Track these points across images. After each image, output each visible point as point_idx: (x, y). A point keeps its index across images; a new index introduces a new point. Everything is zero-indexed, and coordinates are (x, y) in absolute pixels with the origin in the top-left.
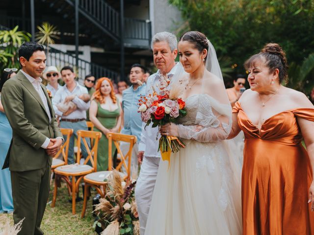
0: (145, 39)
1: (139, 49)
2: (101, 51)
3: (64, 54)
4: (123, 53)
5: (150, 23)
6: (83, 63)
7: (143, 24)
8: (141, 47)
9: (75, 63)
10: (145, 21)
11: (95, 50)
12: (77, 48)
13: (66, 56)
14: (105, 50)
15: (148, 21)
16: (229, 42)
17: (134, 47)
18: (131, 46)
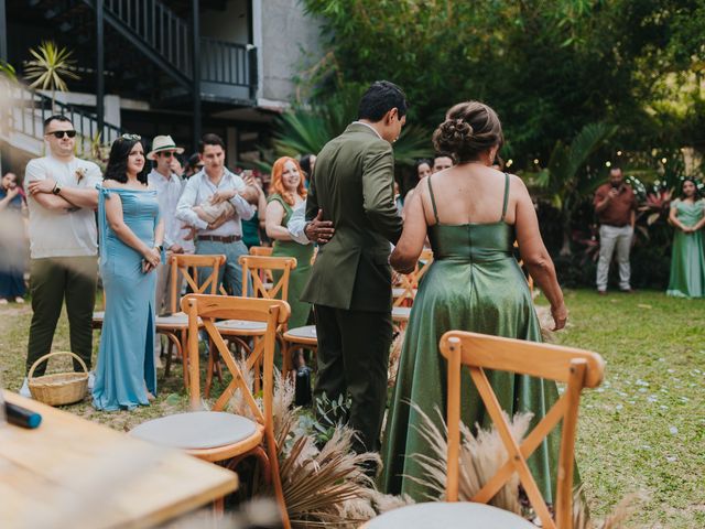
0: (244, 85)
1: (230, 105)
2: (145, 107)
4: (198, 114)
5: (253, 52)
7: (240, 52)
8: (236, 102)
10: (244, 48)
11: (129, 104)
12: (100, 101)
14: (152, 106)
15: (249, 47)
16: (420, 97)
17: (223, 101)
18: (216, 98)
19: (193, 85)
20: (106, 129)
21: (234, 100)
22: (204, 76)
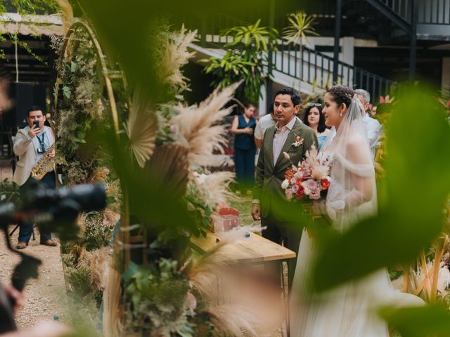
1: (441, 41)
2: (373, 44)
3: (310, 51)
4: (414, 48)
6: (346, 69)
9: (332, 69)
11: (362, 43)
12: (337, 42)
13: (313, 56)
14: (379, 44)
17: (436, 39)
18: (430, 36)
19: (411, 28)
20: (340, 66)
21: (446, 37)
22: (421, 20)
